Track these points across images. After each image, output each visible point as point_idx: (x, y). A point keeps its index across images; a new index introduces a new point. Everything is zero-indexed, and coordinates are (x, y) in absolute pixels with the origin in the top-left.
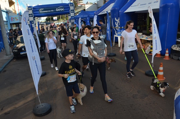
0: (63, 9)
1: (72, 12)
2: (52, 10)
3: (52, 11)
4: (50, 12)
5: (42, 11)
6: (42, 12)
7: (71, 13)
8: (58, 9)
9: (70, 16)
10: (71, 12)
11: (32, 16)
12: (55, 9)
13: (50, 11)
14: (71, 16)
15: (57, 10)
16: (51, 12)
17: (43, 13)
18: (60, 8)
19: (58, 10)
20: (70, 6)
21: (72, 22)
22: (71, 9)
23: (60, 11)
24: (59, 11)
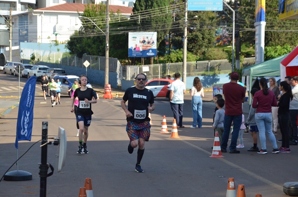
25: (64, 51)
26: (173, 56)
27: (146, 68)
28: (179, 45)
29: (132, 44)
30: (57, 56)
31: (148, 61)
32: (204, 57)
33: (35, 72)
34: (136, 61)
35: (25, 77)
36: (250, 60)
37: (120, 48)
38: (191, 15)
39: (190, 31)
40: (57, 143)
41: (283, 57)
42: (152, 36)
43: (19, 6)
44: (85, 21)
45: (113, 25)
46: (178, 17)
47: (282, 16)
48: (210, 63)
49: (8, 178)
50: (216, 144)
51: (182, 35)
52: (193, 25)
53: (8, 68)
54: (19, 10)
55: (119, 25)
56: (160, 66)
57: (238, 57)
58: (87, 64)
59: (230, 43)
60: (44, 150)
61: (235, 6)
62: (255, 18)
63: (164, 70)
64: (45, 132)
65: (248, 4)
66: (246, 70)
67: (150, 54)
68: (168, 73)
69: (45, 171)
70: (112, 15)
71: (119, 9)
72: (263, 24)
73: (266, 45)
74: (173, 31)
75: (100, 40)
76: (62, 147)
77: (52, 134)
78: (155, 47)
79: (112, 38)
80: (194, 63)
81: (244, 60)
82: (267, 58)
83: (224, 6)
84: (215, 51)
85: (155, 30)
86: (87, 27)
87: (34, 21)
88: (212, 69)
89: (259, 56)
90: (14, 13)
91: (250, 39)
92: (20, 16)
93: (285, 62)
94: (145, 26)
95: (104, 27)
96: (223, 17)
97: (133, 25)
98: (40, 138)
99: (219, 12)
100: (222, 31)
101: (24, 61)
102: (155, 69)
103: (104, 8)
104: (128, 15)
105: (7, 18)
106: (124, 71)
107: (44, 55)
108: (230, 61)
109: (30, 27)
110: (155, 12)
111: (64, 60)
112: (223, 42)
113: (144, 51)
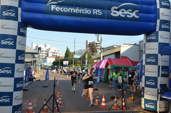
0: (136, 14)
1: (163, 26)
2: (97, 8)
3: (97, 12)
4: (87, 16)
5: (59, 5)
6: (58, 9)
7: (161, 33)
8: (118, 10)
9: (156, 40)
10: (161, 29)
11: (16, 19)
12: (109, 9)
13: (87, 11)
14: (161, 40)
15: (115, 13)
16: (92, 16)
17: (60, 13)
18: (126, 8)
19: (119, 13)
20: (162, 6)
21: (160, 63)
22: (162, 18)
23: (126, 18)
24: (119, 18)
25: (52, 64)
26: (71, 65)
27: (66, 67)
28: (72, 64)
29: (64, 63)
30: (50, 65)
31: (67, 66)
32: (76, 66)
33: (46, 68)
34: (65, 66)
35: (47, 69)
36: (84, 66)
37: (62, 64)
38: (74, 58)
39: (74, 61)
40: (57, 81)
41: (91, 66)
42: (67, 62)
43: (44, 56)
44: (56, 59)
45: (60, 60)
46: (72, 59)
47: (90, 59)
48: (77, 67)
49: (43, 87)
50: (80, 81)
51: (73, 62)
52: (75, 60)
53: (42, 67)
54: (44, 57)
55: (62, 60)
56: (69, 67)
57: (82, 66)
58: (56, 66)
59: (81, 63)
60: (55, 82)
61: (82, 57)
62: (85, 60)
63: (69, 68)
64: (55, 79)
65: (84, 57)
66: (84, 68)
67: (67, 65)
68: (70, 68)
69: (55, 86)
70: (61, 58)
71: (62, 57)
72: (87, 60)
73: (87, 64)
74: (71, 61)
75: (58, 62)
76: (58, 81)
77: (56, 79)
78: (68, 64)
79: (60, 62)
80: (75, 67)
81: (83, 66)
82: (87, 66)
83: (80, 57)
84: (78, 65)
85: (68, 61)
86: (56, 60)
87: (47, 59)
88: (78, 68)
89: (86, 66)
90: (43, 57)
91: (84, 63)
92: (44, 58)
93: (91, 67)
94: (66, 60)
95: (59, 60)
96: (80, 59)
97: (64, 60)
98: (54, 80)
99: (79, 58)
100: (80, 61)
101: (45, 66)
102: (68, 68)
103: (59, 57)
104: (63, 58)
105: (42, 58)
106: (62, 68)
107: (48, 65)
108: (81, 66)
109: (46, 60)
110: (68, 58)
111: (52, 66)
112: (80, 63)
113: (66, 64)
